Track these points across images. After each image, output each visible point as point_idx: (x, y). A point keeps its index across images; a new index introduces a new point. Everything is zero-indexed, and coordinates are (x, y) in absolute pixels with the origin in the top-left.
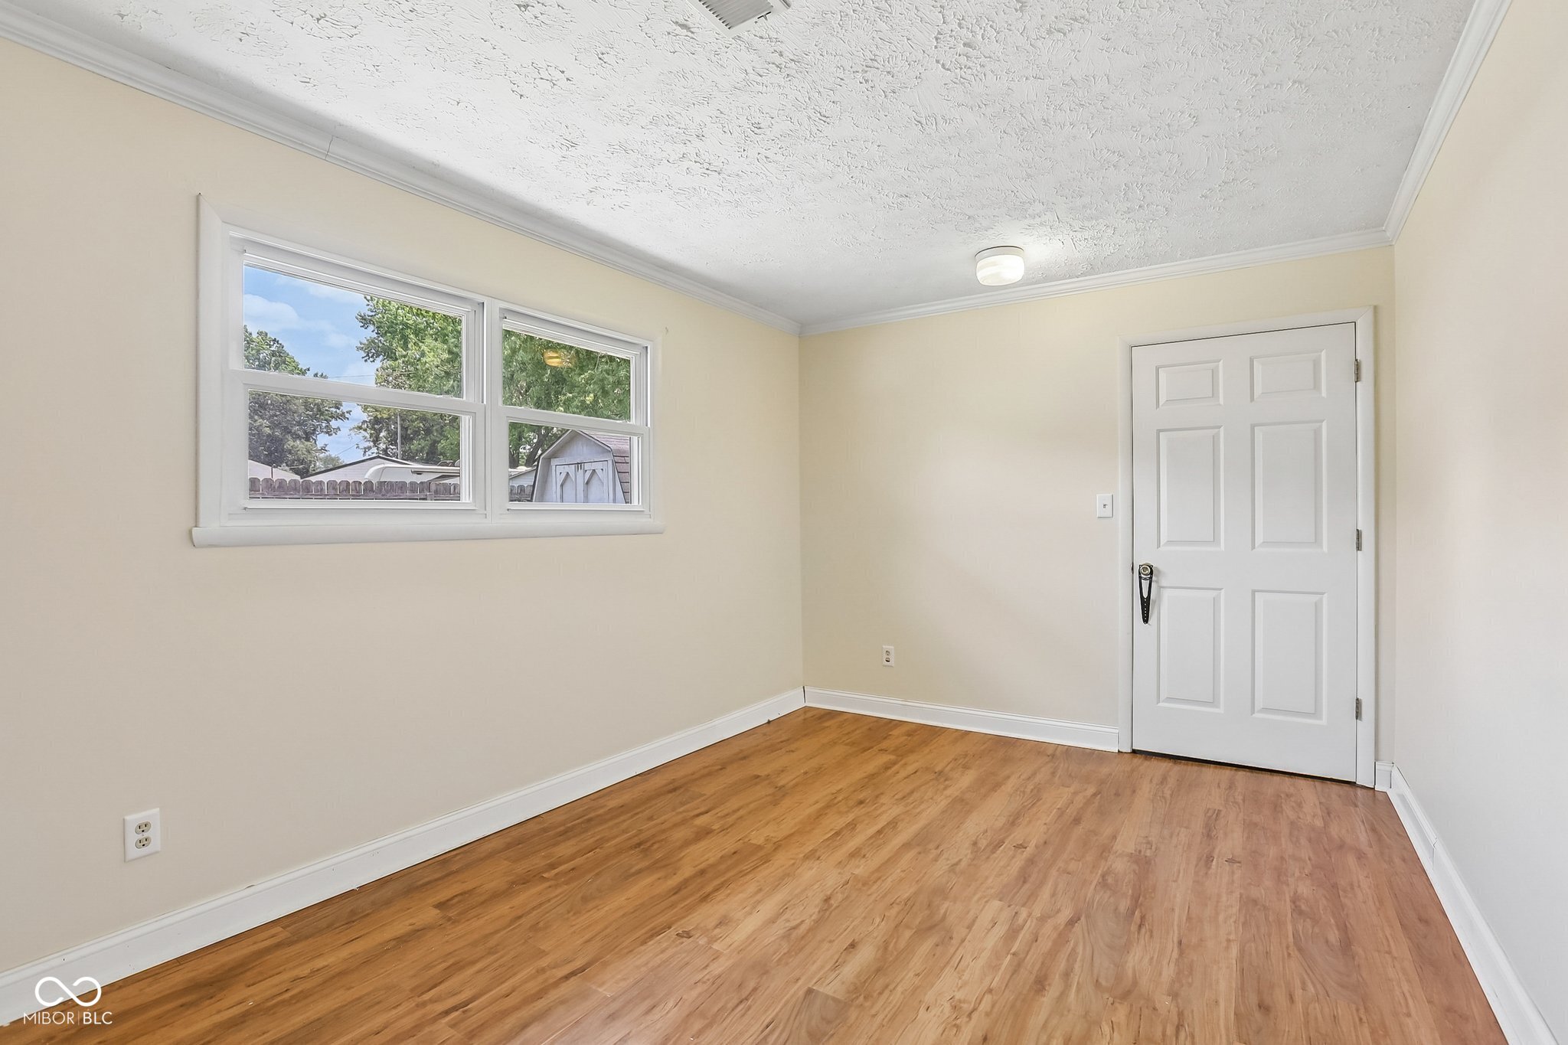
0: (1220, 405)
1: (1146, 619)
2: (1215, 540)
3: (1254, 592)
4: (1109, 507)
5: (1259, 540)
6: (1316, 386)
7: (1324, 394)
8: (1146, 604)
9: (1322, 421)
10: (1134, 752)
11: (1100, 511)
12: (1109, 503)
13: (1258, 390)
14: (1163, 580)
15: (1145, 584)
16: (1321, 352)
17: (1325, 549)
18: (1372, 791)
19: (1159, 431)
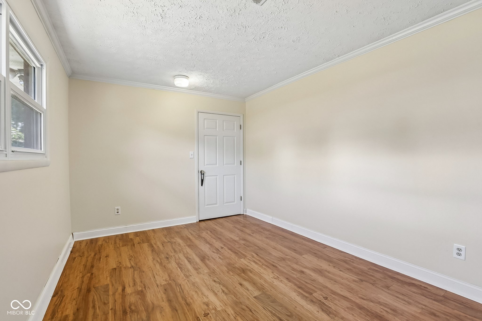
0: (217, 131)
1: (202, 185)
2: (216, 164)
3: (224, 175)
4: (193, 155)
5: (225, 163)
6: (234, 129)
7: (235, 131)
8: (202, 181)
9: (235, 137)
10: (200, 221)
11: (191, 157)
12: (193, 154)
13: (224, 128)
14: (205, 175)
15: (202, 176)
16: (235, 122)
17: (235, 165)
18: (243, 215)
19: (204, 135)
